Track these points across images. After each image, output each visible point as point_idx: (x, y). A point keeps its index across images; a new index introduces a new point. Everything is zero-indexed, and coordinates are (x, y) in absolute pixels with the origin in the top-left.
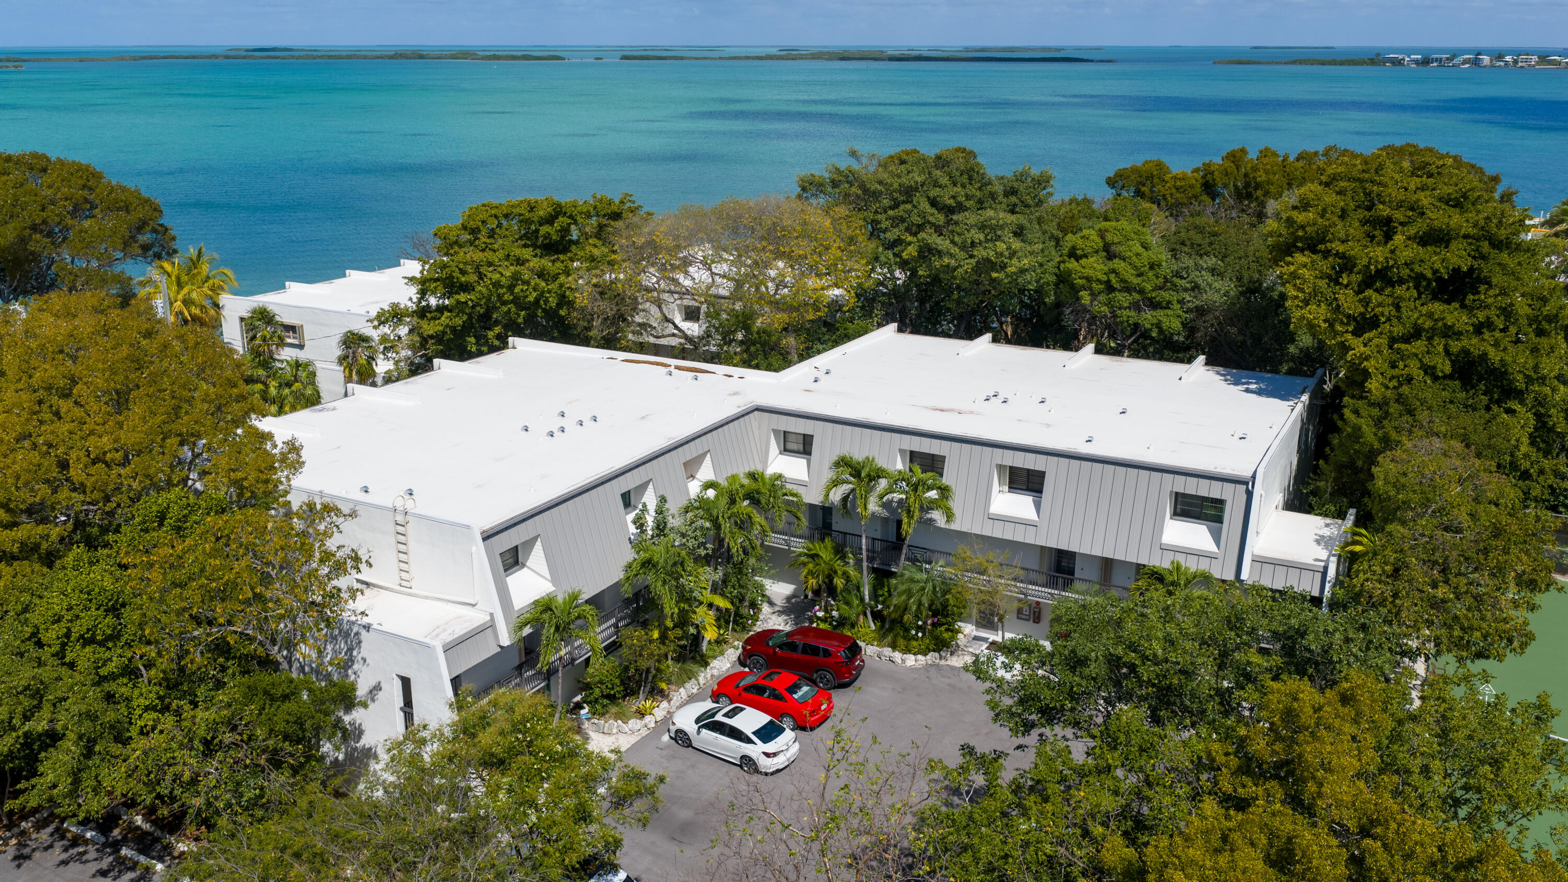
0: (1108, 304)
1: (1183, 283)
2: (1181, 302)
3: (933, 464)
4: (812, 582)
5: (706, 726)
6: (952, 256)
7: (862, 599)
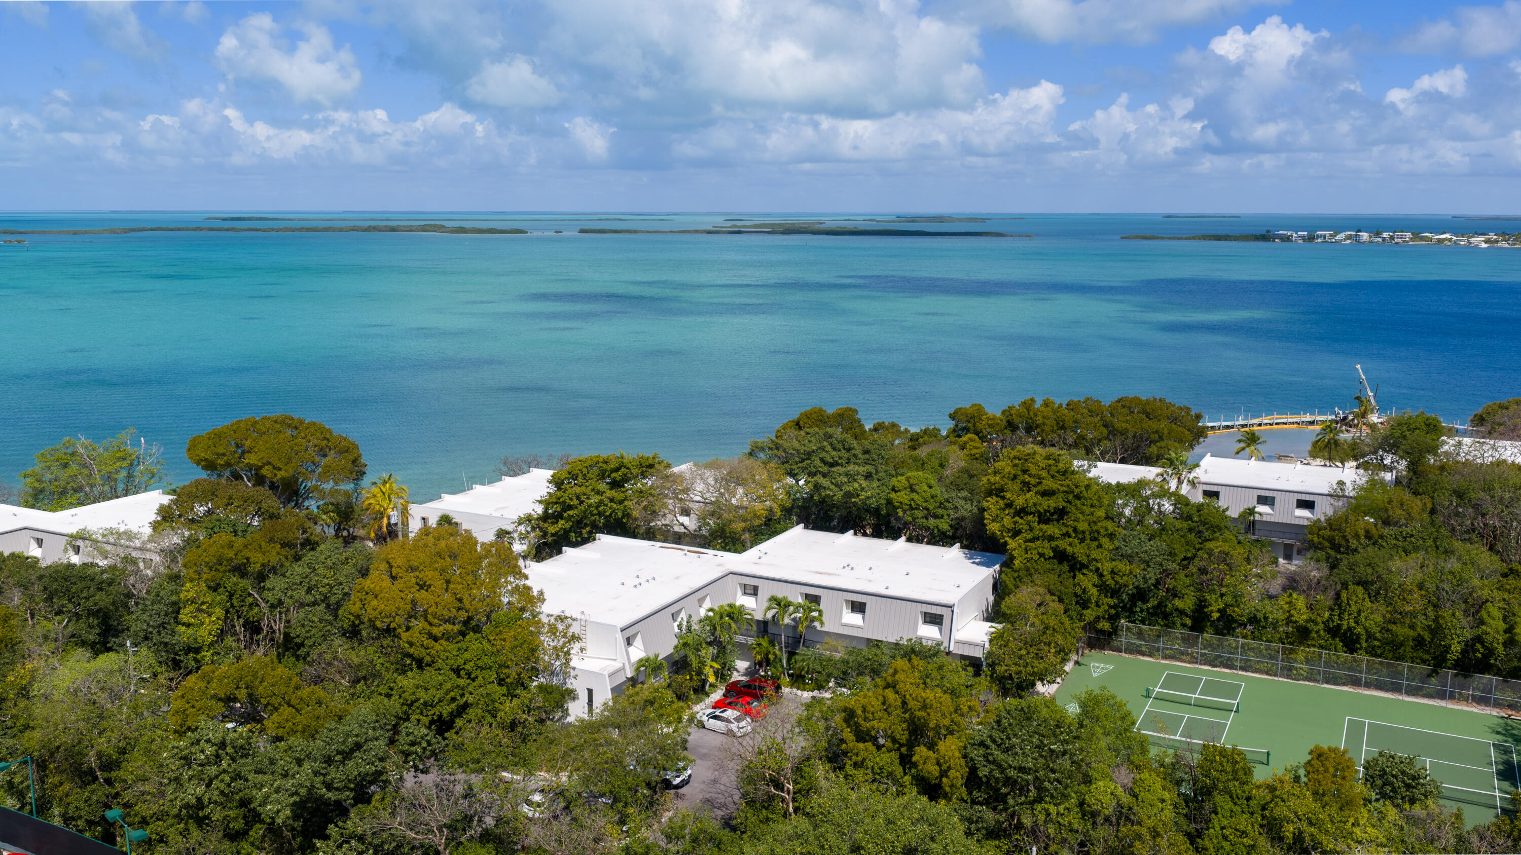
0: (912, 516)
1: (950, 505)
2: (948, 515)
3: (815, 599)
4: (759, 657)
5: (712, 718)
6: (831, 490)
7: (783, 666)
